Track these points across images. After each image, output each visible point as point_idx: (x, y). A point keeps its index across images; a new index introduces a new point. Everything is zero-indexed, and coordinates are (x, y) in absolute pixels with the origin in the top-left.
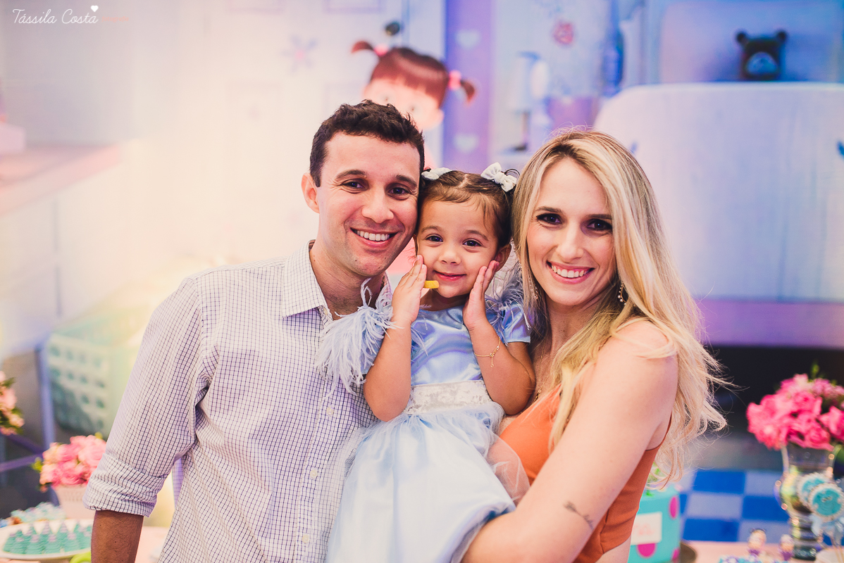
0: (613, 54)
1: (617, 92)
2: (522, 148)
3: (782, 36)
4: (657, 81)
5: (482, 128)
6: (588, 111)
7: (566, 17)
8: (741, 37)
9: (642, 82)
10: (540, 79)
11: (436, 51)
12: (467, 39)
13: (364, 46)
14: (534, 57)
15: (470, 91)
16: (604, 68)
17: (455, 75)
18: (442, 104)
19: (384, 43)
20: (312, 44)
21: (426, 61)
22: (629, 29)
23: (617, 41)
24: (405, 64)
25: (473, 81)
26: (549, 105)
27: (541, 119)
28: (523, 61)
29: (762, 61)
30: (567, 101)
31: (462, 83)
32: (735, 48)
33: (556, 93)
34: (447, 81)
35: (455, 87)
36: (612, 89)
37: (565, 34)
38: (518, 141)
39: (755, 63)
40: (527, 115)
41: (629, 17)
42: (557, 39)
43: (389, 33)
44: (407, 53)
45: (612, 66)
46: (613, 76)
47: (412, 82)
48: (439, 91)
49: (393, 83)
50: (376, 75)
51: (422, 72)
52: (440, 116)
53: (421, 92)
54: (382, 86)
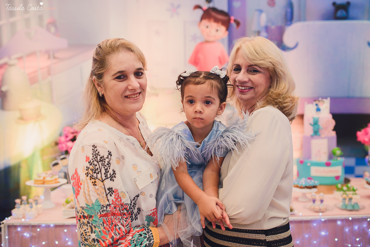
0: (289, 10)
1: (290, 24)
3: (348, 3)
4: (305, 20)
6: (281, 32)
8: (334, 4)
9: (299, 20)
10: (263, 19)
11: (225, 9)
12: (236, 4)
13: (198, 7)
14: (261, 11)
15: (238, 24)
16: (286, 15)
17: (233, 18)
18: (228, 29)
19: (205, 6)
20: (179, 6)
21: (222, 12)
23: (291, 5)
24: (214, 14)
26: (267, 29)
28: (257, 13)
29: (341, 13)
30: (273, 27)
31: (235, 21)
32: (332, 8)
33: (269, 24)
34: (229, 20)
35: (232, 22)
36: (289, 23)
37: (272, 2)
39: (339, 13)
40: (259, 32)
42: (269, 4)
43: (207, 2)
44: (214, 9)
45: (289, 14)
46: (289, 18)
47: (217, 20)
48: (227, 24)
49: (210, 21)
50: (203, 18)
51: (220, 17)
52: (227, 33)
53: (220, 25)
54: (205, 22)
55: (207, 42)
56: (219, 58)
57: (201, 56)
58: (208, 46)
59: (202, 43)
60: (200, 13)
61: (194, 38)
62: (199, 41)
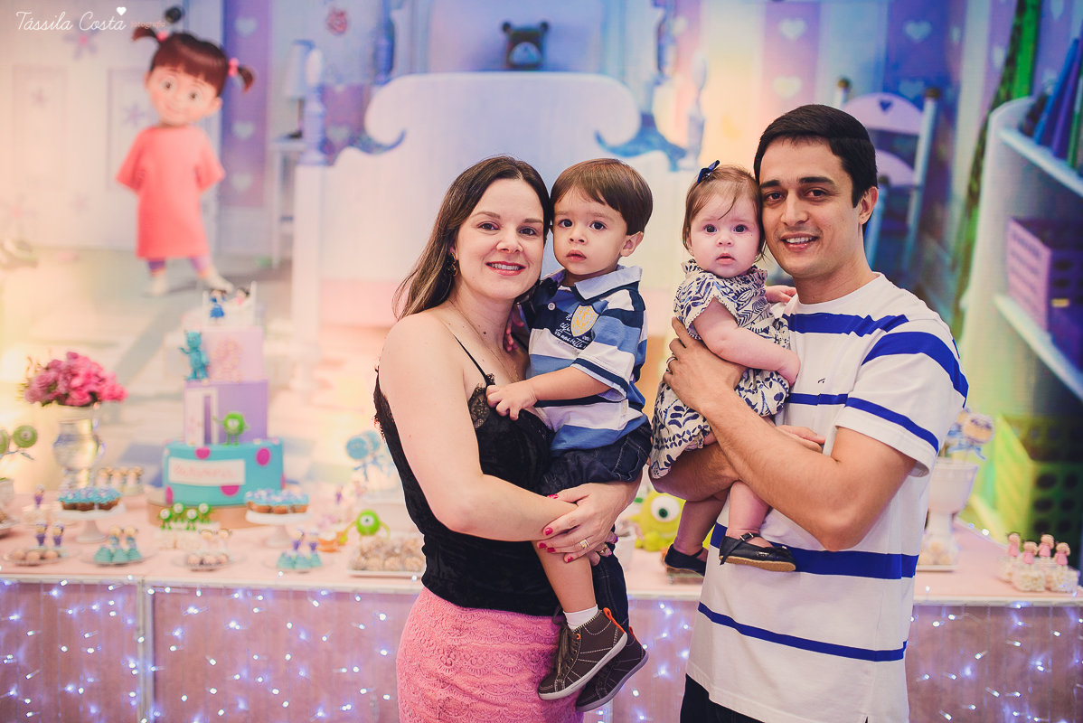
0: (384, 43)
1: (387, 82)
2: (297, 136)
3: (545, 27)
4: (425, 71)
5: (260, 117)
6: (360, 100)
7: (340, 6)
8: (506, 27)
9: (411, 71)
10: (315, 66)
11: (215, 36)
12: (245, 26)
13: (144, 32)
14: (309, 45)
15: (248, 78)
16: (375, 56)
17: (234, 62)
18: (220, 93)
19: (164, 29)
21: (206, 47)
22: (400, 18)
23: (389, 29)
24: (185, 51)
25: (252, 67)
26: (323, 92)
27: (315, 107)
28: (298, 49)
29: (526, 50)
30: (340, 88)
31: (240, 70)
32: (501, 38)
33: (330, 81)
34: (227, 67)
35: (233, 73)
36: (382, 78)
37: (338, 22)
38: (293, 129)
39: (520, 53)
40: (302, 103)
41: (399, 7)
42: (332, 27)
43: (170, 19)
44: (187, 39)
45: (383, 55)
46: (385, 64)
47: (193, 69)
48: (219, 79)
49: (175, 71)
50: (157, 62)
51: (201, 59)
52: (218, 102)
53: (200, 79)
54: (163, 73)
55: (166, 126)
56: (197, 170)
57: (148, 164)
58: (168, 137)
59: (152, 130)
60: (149, 47)
61: (134, 115)
62: (145, 123)
